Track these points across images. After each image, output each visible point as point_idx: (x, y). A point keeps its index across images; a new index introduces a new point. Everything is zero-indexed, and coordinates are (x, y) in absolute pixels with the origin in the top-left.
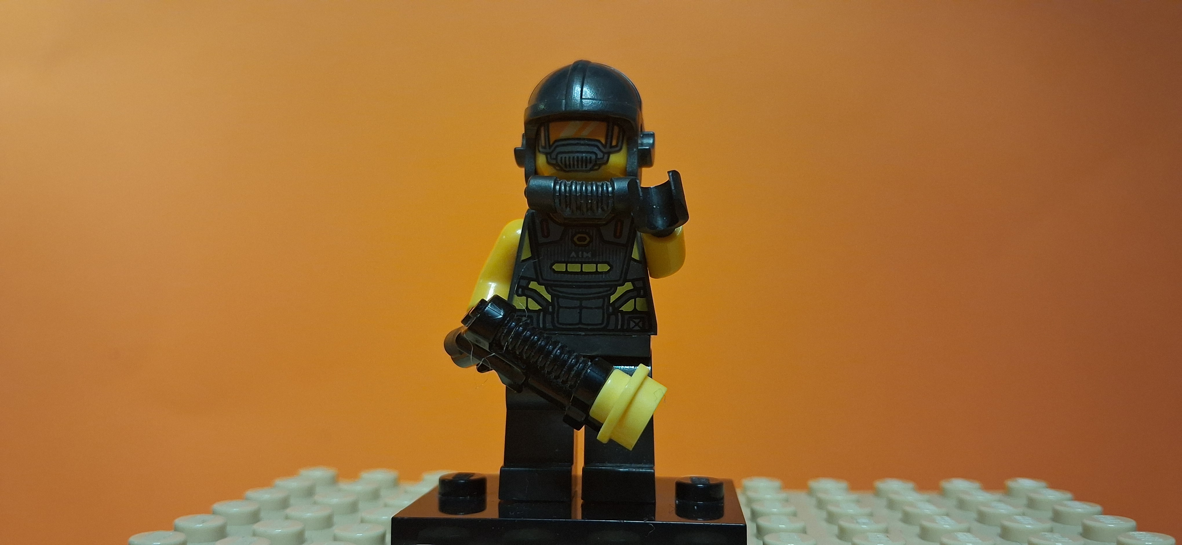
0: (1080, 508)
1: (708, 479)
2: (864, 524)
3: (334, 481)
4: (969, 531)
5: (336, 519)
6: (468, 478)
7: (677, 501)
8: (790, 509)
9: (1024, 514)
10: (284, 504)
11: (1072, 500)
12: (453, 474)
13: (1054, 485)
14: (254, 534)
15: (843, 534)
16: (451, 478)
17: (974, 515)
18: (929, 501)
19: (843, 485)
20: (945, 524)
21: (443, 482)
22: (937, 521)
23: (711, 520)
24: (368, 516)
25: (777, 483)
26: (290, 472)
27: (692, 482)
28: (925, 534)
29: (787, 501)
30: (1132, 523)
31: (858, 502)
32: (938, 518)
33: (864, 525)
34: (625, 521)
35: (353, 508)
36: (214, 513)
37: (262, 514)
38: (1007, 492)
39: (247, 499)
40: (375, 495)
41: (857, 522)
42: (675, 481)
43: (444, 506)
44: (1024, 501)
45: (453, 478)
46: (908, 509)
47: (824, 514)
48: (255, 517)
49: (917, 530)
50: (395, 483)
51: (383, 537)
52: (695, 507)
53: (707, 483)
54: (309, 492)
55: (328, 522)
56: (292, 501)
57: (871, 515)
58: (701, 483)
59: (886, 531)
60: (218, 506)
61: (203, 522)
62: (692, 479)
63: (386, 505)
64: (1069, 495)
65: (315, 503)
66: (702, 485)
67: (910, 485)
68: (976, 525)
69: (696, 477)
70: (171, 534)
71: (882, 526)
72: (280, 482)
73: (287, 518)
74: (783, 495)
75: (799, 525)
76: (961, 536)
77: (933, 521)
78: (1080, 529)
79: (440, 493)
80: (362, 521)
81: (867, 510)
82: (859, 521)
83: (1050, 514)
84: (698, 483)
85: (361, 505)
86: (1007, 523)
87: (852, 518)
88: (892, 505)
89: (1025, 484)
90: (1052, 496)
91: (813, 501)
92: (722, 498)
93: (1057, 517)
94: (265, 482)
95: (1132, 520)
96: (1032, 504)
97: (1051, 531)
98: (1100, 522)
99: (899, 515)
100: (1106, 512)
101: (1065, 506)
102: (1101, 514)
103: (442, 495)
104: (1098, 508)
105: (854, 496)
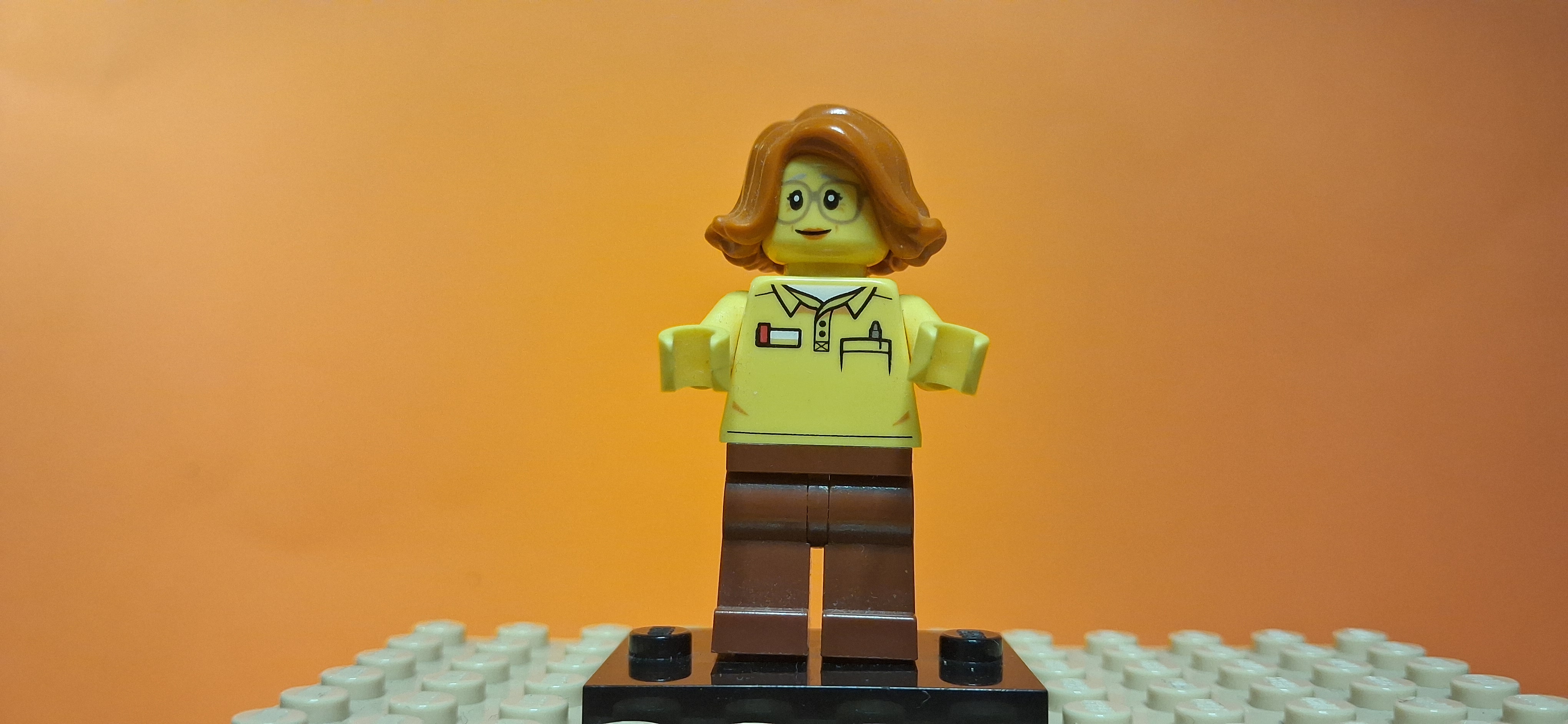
0: (1440, 666)
1: (981, 633)
2: (1182, 688)
3: (461, 639)
4: (1313, 695)
5: (488, 689)
6: (670, 633)
7: (945, 662)
8: (1078, 671)
9: (1372, 675)
10: (409, 671)
11: (1424, 655)
12: (648, 627)
13: (1396, 636)
14: (391, 711)
15: (1153, 701)
16: (646, 633)
17: (1310, 675)
18: (1246, 658)
19: (1132, 638)
20: (1283, 686)
21: (636, 639)
22: (1273, 684)
23: (987, 685)
24: (532, 685)
25: (1047, 638)
26: (405, 629)
27: (963, 637)
28: (1256, 699)
29: (1066, 659)
30: (1514, 684)
31: (1157, 659)
32: (1273, 680)
33: (1179, 690)
34: (891, 688)
35: (503, 675)
36: (324, 683)
37: (387, 685)
38: (1338, 646)
39: (359, 664)
40: (525, 658)
41: (1174, 686)
42: (939, 636)
43: (636, 670)
44: (1363, 658)
45: (648, 633)
46: (1226, 668)
47: (1120, 677)
48: (378, 689)
49: (1246, 695)
50: (545, 641)
51: (565, 714)
52: (972, 669)
53: (983, 637)
54: (436, 655)
55: (479, 694)
56: (419, 667)
57: (1181, 676)
58: (975, 638)
59: (1210, 697)
60: (328, 674)
61: (321, 695)
62: (961, 632)
63: (548, 671)
64: (1420, 650)
65: (452, 668)
66: (975, 641)
67: (1216, 638)
68: (1318, 689)
69: (965, 630)
70: (286, 711)
71: (1204, 690)
72: (393, 641)
73: (424, 688)
74: (1061, 652)
75: (1100, 691)
76: (1309, 700)
77: (1269, 683)
78: (1448, 692)
79: (631, 654)
80: (527, 691)
81: (1177, 671)
82: (1174, 684)
83: (1403, 673)
84: (971, 638)
85: (513, 671)
86: (1358, 685)
87: (1163, 681)
88: (1198, 663)
89: (1360, 636)
90: (1399, 650)
91: (1099, 660)
92: (1001, 658)
93: (1412, 675)
94: (377, 643)
95: (1513, 680)
96: (1373, 659)
97: (1415, 694)
98: (1474, 682)
99: (1216, 677)
100: (1474, 670)
101: (1419, 662)
102: (1468, 673)
103: (635, 657)
104: (1464, 666)
105: (1152, 653)
